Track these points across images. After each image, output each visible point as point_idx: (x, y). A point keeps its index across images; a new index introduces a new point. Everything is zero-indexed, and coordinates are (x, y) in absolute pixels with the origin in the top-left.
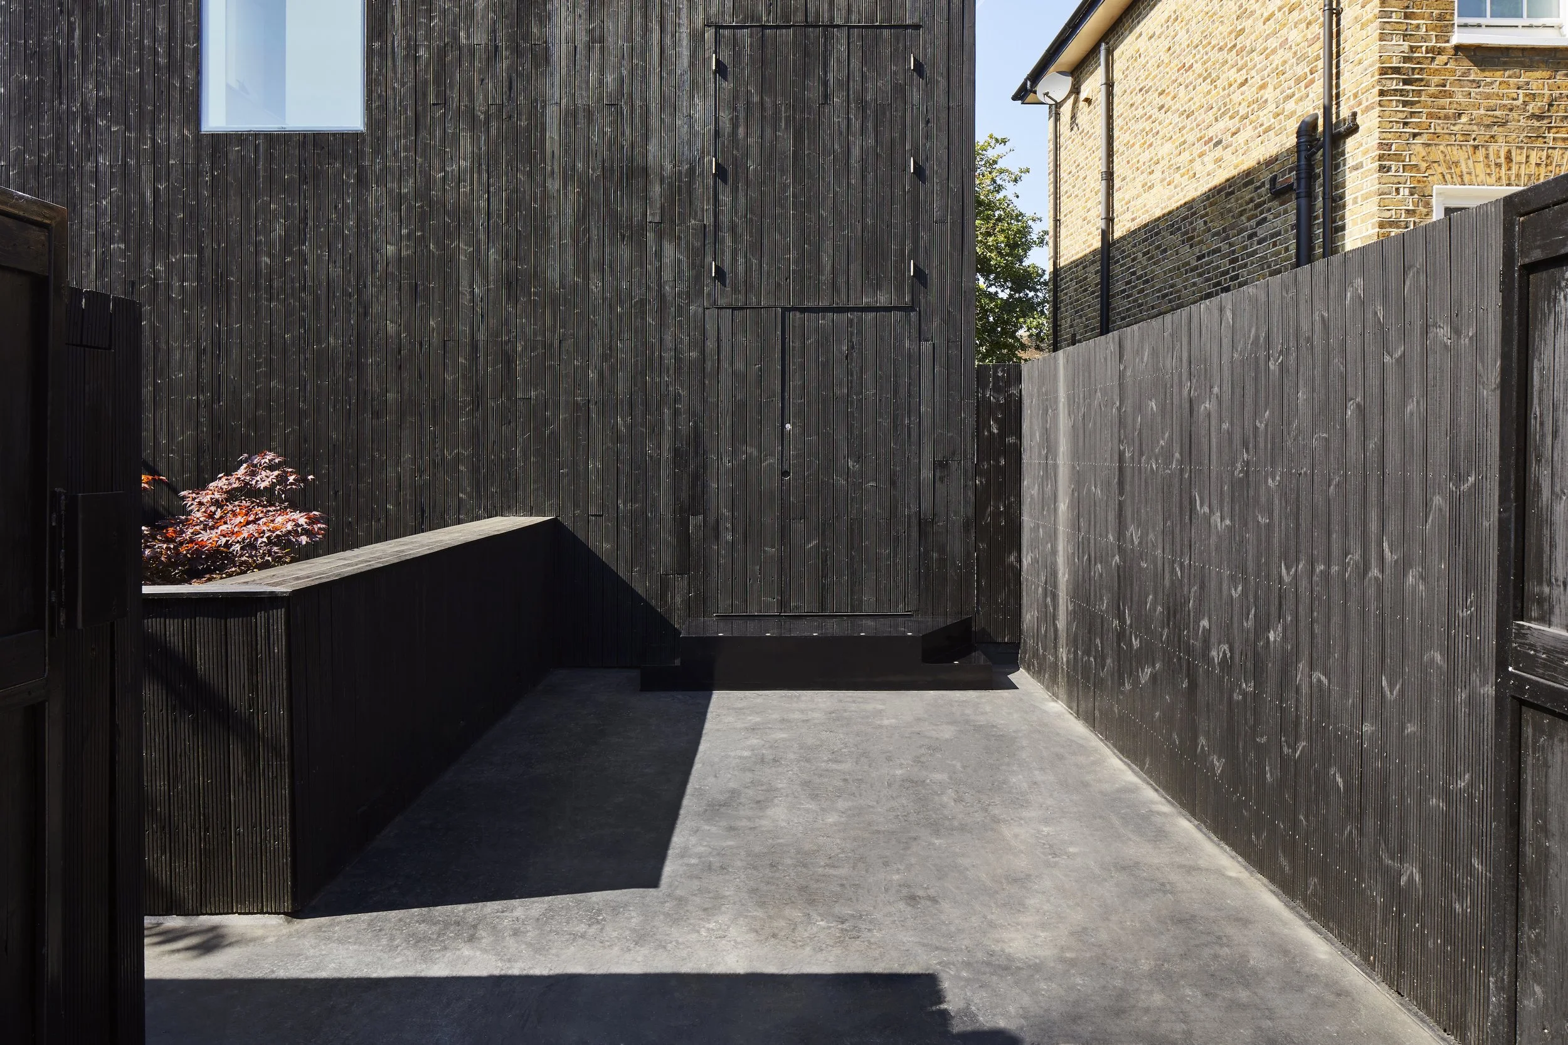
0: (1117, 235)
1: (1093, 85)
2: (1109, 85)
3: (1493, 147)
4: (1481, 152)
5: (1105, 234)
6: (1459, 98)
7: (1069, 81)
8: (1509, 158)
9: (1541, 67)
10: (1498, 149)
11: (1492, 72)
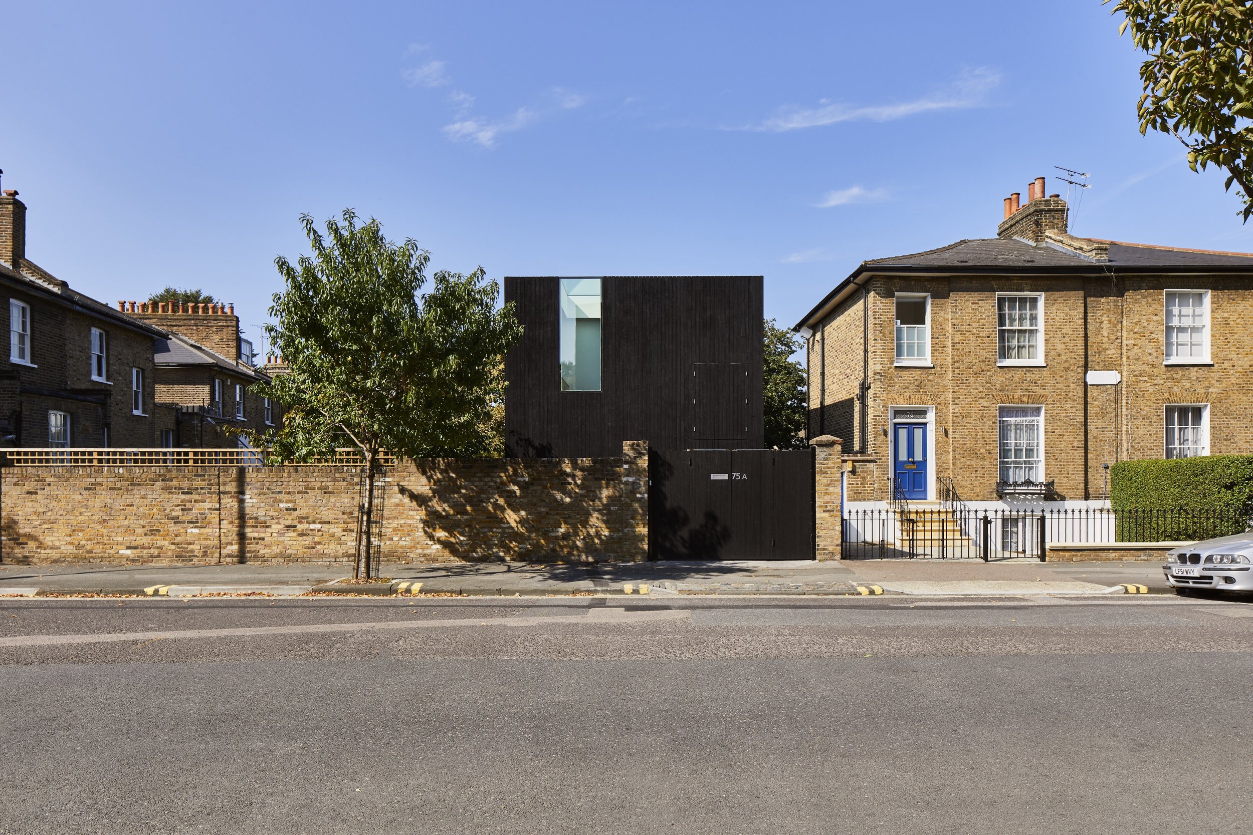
0: (826, 404)
1: (818, 336)
2: (823, 339)
3: (905, 394)
4: (902, 396)
5: (822, 403)
6: (896, 381)
7: (811, 332)
8: (910, 397)
9: (919, 372)
10: (907, 395)
11: (905, 373)
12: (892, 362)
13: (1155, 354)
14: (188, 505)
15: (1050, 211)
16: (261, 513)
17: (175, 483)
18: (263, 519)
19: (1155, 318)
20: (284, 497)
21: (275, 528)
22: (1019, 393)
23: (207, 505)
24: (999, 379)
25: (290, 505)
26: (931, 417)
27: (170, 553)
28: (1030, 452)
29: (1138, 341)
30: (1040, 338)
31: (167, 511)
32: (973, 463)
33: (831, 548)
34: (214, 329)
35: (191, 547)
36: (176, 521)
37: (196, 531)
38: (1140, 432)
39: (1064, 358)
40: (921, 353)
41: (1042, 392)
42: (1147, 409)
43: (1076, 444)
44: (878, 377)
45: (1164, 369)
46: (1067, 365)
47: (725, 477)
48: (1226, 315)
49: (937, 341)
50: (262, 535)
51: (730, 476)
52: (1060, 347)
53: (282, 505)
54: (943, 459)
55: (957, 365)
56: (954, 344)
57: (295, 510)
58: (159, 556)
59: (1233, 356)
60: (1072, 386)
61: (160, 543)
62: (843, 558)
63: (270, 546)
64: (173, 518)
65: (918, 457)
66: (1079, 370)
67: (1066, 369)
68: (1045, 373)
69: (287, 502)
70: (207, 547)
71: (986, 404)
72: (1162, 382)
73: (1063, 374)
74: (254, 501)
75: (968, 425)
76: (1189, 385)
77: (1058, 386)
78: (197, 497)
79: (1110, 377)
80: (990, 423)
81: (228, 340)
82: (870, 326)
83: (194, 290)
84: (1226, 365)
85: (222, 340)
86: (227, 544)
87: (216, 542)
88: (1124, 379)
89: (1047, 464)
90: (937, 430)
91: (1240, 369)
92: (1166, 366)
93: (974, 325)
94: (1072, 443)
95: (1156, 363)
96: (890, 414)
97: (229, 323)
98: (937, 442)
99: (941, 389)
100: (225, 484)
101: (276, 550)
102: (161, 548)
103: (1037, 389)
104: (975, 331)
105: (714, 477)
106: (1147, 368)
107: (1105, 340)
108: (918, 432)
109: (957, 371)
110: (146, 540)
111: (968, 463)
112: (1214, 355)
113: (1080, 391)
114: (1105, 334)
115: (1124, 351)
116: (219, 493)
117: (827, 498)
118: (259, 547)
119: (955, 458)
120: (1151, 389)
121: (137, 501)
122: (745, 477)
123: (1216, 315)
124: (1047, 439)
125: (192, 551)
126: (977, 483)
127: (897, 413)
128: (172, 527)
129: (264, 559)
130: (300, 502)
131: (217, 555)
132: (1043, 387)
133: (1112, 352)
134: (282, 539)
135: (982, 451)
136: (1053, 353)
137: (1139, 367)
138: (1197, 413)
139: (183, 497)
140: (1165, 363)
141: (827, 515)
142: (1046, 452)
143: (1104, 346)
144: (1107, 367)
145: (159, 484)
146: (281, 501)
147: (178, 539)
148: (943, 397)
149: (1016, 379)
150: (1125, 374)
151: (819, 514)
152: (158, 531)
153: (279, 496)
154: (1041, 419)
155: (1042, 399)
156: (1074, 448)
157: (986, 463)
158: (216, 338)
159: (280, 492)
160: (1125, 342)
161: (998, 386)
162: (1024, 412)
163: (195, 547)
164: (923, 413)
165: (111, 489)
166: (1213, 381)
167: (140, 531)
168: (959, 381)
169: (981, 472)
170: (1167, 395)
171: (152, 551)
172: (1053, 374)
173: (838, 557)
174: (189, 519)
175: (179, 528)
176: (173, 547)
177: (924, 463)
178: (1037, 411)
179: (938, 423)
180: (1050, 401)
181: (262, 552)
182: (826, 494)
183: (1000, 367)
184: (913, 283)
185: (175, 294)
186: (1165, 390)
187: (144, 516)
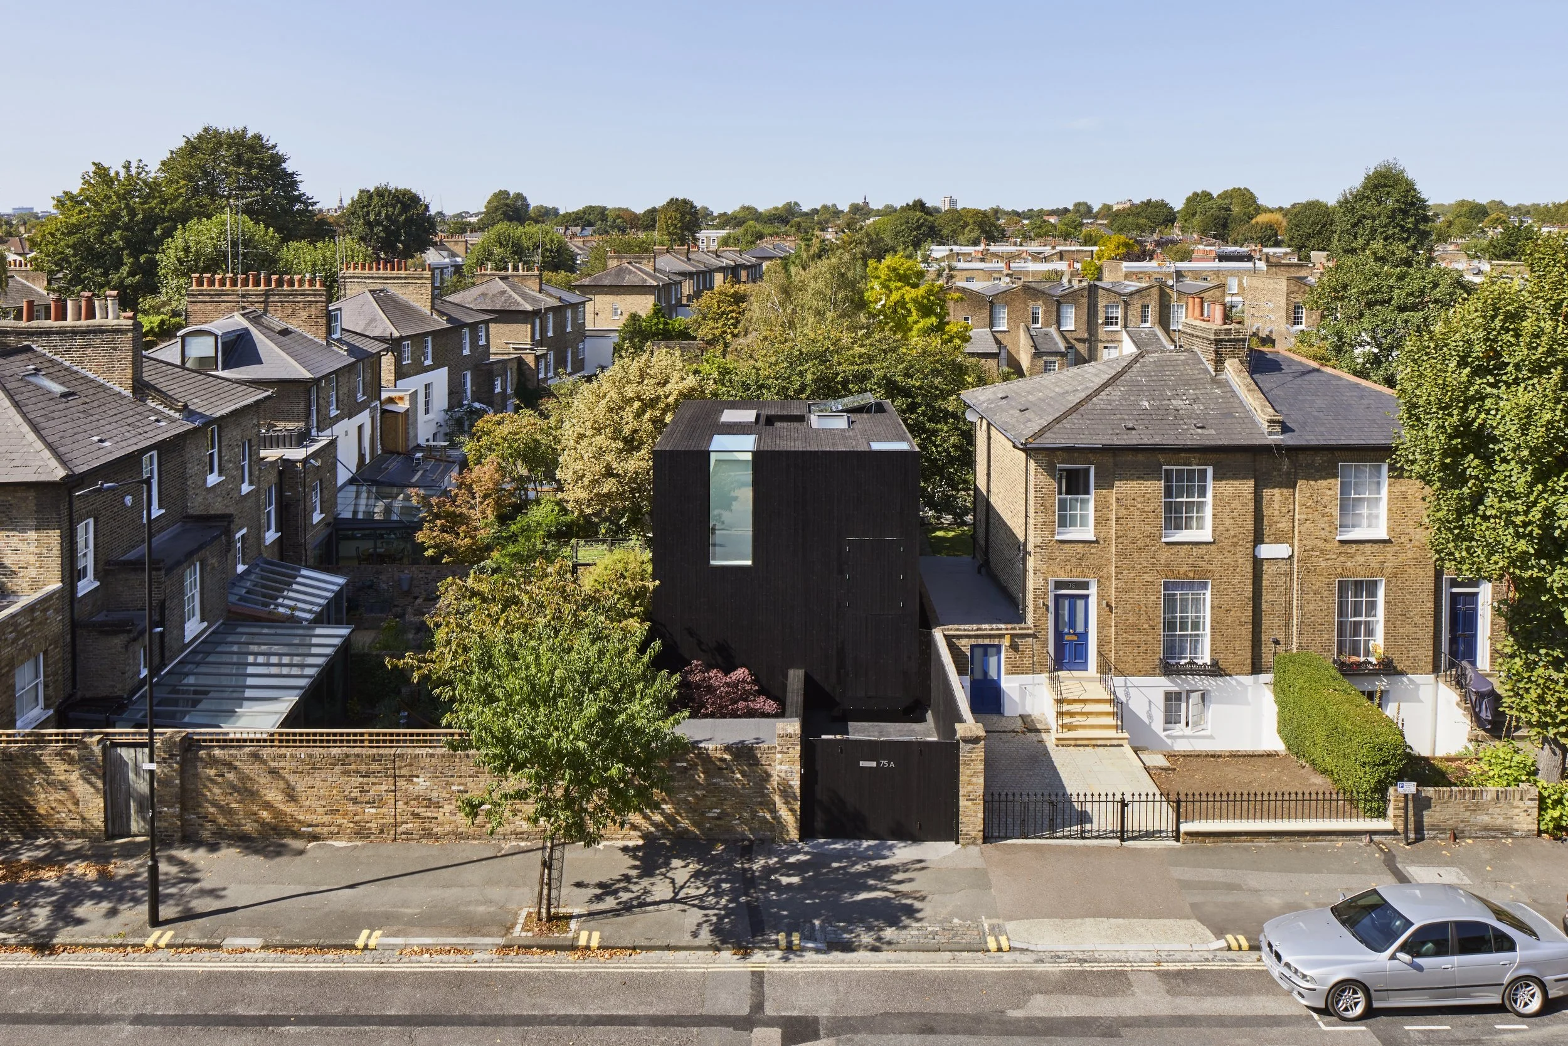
1: (985, 424)
4: (1063, 569)
6: (1057, 554)
8: (1071, 570)
9: (1081, 545)
10: (1068, 568)
11: (1066, 546)
12: (1053, 535)
13: (1328, 529)
14: (366, 788)
15: (1230, 340)
16: (434, 795)
17: (353, 767)
18: (436, 800)
19: (1329, 493)
20: (456, 780)
21: (447, 808)
22: (1184, 568)
23: (384, 787)
24: (1164, 554)
25: (462, 788)
26: (1093, 591)
27: (348, 831)
28: (1196, 626)
29: (1310, 516)
30: (1208, 511)
31: (346, 793)
32: (1135, 638)
33: (973, 834)
34: (301, 305)
35: (368, 825)
36: (355, 801)
37: (373, 811)
38: (1311, 608)
39: (1232, 533)
40: (1084, 523)
41: (1210, 567)
42: (1319, 584)
43: (1243, 620)
44: (1038, 550)
45: (1337, 544)
46: (1235, 540)
47: (874, 764)
48: (1403, 489)
49: (1100, 514)
50: (435, 815)
51: (878, 764)
52: (1228, 522)
53: (454, 788)
54: (1105, 632)
55: (1120, 540)
56: (1118, 519)
57: (466, 792)
58: (338, 833)
59: (1411, 530)
60: (1240, 561)
61: (339, 822)
62: (984, 842)
63: (442, 825)
64: (351, 799)
65: (1080, 629)
66: (1248, 545)
67: (1235, 545)
68: (1213, 547)
69: (459, 784)
70: (383, 825)
71: (1150, 580)
72: (1334, 556)
73: (1231, 549)
74: (428, 783)
75: (1131, 601)
76: (1363, 559)
77: (1226, 561)
78: (374, 780)
79: (1281, 550)
80: (1153, 598)
81: (317, 317)
82: (1031, 501)
83: (239, 128)
84: (1403, 540)
85: (310, 317)
86: (403, 823)
87: (392, 821)
88: (1296, 554)
89: (1213, 639)
90: (1099, 604)
91: (1417, 544)
92: (1340, 541)
93: (1139, 499)
94: (1239, 618)
95: (1330, 537)
96: (1051, 586)
97: (318, 299)
98: (1099, 616)
99: (1104, 562)
100: (400, 768)
101: (448, 828)
102: (340, 826)
103: (1204, 564)
104: (1139, 506)
105: (862, 764)
106: (1320, 543)
107: (1276, 513)
108: (1080, 603)
109: (1120, 546)
110: (326, 819)
111: (1131, 638)
112: (1390, 530)
113: (1249, 566)
114: (1276, 506)
115: (1296, 524)
116: (395, 777)
117: (970, 788)
118: (432, 825)
119: (1117, 633)
120: (1323, 564)
121: (319, 784)
122: (892, 764)
123: (1393, 489)
124: (1213, 614)
125: (370, 829)
126: (1139, 659)
127: (1059, 585)
128: (351, 807)
129: (437, 838)
130: (471, 785)
131: (392, 832)
132: (1210, 562)
133: (1284, 525)
134: (454, 818)
135: (1146, 626)
136: (1221, 528)
137: (1310, 543)
138: (1372, 587)
139: (361, 779)
140: (1338, 538)
141: (970, 803)
142: (1212, 628)
143: (1275, 519)
144: (1277, 541)
145: (338, 768)
146: (453, 784)
147: (357, 818)
148: (1105, 570)
149: (1182, 554)
150: (1296, 548)
151: (963, 802)
152: (338, 810)
153: (451, 780)
154: (1208, 593)
155: (1209, 574)
156: (1241, 624)
157: (1149, 638)
158: (304, 315)
159: (452, 776)
160: (1297, 516)
161: (1163, 561)
162: (1191, 586)
163: (373, 825)
164: (1085, 585)
165: (294, 772)
166: (1389, 556)
167: (321, 810)
168: (1122, 555)
169: (1142, 649)
170: (1339, 570)
171: (332, 828)
172: (1221, 550)
173: (980, 841)
174: (366, 799)
175: (358, 808)
176: (352, 825)
177: (1084, 636)
178: (1204, 586)
179: (1101, 597)
180: (1217, 576)
181: (435, 830)
182: (969, 784)
183: (1168, 544)
184: (1076, 455)
185: (217, 133)
186: (1337, 565)
187: (324, 798)
